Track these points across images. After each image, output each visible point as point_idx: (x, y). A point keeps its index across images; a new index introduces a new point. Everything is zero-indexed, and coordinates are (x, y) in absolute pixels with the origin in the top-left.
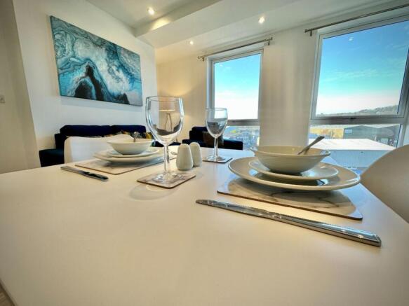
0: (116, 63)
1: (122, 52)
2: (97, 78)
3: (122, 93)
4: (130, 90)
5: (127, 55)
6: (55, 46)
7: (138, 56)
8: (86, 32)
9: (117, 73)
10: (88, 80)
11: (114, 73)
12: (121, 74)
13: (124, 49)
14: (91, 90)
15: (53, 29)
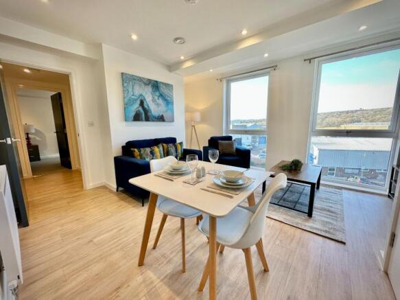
0: (157, 94)
1: (161, 85)
2: (146, 107)
3: (161, 114)
4: (166, 111)
5: (164, 87)
6: (123, 91)
7: (172, 86)
8: (140, 78)
9: (158, 101)
10: (141, 109)
11: (156, 101)
12: (160, 101)
13: (163, 83)
14: (142, 115)
15: (123, 81)
